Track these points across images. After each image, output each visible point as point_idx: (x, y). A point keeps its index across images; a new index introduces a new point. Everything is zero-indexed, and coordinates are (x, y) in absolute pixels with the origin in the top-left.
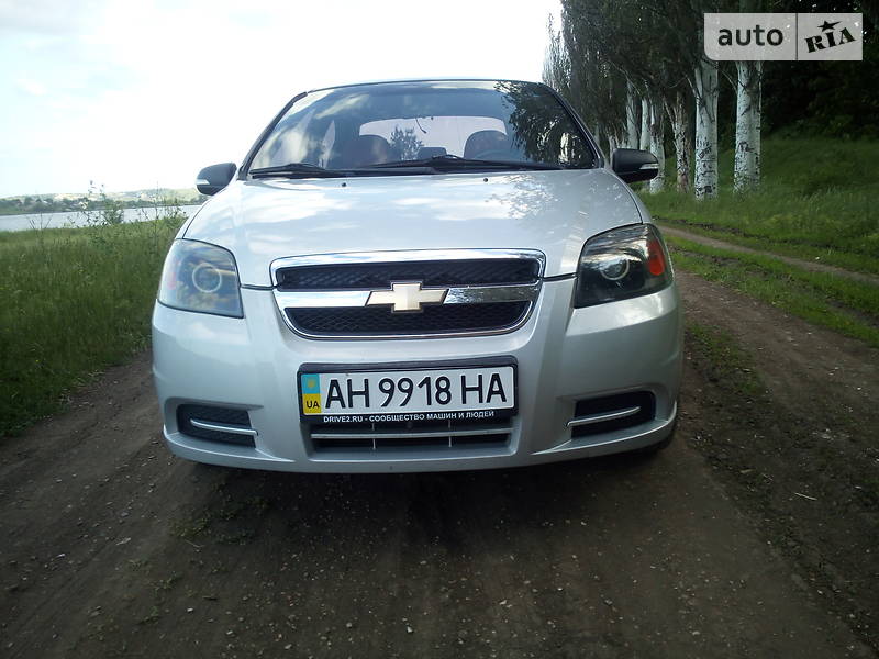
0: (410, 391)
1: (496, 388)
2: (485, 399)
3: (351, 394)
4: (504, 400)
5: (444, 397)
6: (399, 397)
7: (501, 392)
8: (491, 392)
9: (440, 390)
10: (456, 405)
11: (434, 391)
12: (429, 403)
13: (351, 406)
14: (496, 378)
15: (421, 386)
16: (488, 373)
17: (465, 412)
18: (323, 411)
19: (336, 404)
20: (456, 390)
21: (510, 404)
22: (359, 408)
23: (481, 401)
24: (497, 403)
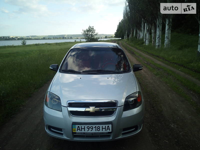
0: (92, 129)
1: (108, 128)
2: (106, 130)
3: (81, 129)
4: (110, 130)
5: (99, 130)
6: (90, 129)
7: (109, 129)
8: (107, 129)
9: (98, 128)
10: (101, 131)
11: (97, 129)
12: (96, 131)
13: (81, 131)
14: (108, 126)
15: (94, 128)
16: (107, 126)
17: (102, 132)
18: (76, 132)
19: (79, 130)
20: (101, 128)
21: (111, 131)
22: (83, 131)
23: (105, 130)
24: (108, 131)
